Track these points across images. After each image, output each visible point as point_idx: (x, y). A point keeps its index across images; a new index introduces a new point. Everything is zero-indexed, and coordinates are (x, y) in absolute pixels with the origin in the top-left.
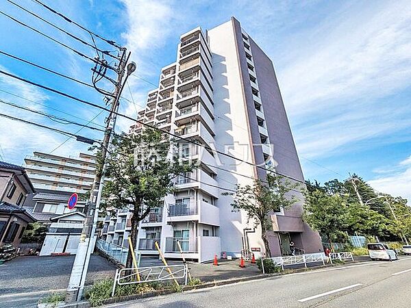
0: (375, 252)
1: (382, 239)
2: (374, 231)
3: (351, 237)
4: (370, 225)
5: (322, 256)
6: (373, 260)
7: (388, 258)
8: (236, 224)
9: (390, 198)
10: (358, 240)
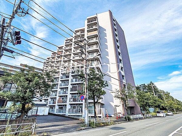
0: (159, 114)
1: (161, 109)
2: (158, 106)
3: (149, 108)
4: (157, 104)
5: (141, 116)
6: (158, 117)
7: (163, 116)
8: (111, 103)
9: (164, 92)
10: (151, 110)
